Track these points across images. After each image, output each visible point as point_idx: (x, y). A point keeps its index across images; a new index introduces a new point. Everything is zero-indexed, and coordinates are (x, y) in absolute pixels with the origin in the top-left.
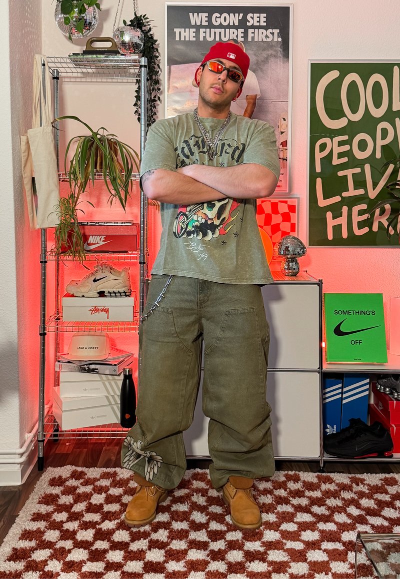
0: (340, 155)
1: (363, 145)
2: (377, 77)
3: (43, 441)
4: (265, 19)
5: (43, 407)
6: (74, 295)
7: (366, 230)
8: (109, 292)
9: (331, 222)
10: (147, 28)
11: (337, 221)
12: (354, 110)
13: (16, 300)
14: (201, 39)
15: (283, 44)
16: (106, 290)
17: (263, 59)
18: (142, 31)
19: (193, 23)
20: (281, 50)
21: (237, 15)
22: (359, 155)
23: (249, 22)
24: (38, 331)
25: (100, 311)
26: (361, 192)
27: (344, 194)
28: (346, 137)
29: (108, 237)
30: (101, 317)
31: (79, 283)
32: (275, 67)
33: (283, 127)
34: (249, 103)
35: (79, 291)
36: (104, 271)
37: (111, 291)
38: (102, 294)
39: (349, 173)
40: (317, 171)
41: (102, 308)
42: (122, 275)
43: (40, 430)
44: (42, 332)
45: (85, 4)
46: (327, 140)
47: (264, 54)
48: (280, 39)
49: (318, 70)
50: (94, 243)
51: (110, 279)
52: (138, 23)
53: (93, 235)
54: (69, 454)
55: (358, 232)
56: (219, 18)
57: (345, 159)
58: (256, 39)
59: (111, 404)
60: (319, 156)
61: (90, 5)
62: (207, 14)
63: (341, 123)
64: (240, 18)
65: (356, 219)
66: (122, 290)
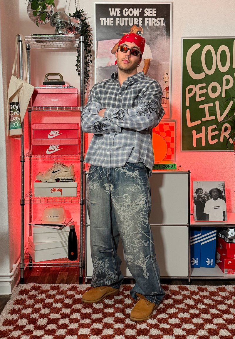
0: (201, 96)
1: (214, 89)
2: (223, 47)
3: (23, 268)
4: (155, 12)
5: (23, 248)
6: (41, 181)
7: (216, 141)
8: (62, 179)
9: (195, 136)
10: (83, 18)
11: (199, 136)
12: (209, 68)
13: (6, 184)
14: (117, 24)
15: (166, 28)
16: (60, 178)
17: (154, 37)
18: (81, 20)
19: (111, 15)
20: (165, 31)
21: (138, 9)
22: (212, 95)
23: (146, 14)
24: (19, 203)
25: (57, 191)
26: (213, 118)
27: (203, 119)
28: (204, 85)
29: (61, 146)
30: (57, 194)
31: (44, 174)
32: (162, 42)
33: (166, 78)
34: (145, 64)
35: (44, 178)
36: (59, 166)
37: (63, 178)
38: (58, 180)
39: (206, 106)
40: (187, 105)
41: (58, 189)
42: (70, 169)
43: (22, 262)
44: (22, 204)
45: (46, 3)
46: (193, 86)
47: (155, 34)
48: (164, 24)
49: (187, 43)
50: (52, 150)
51: (63, 171)
52: (78, 14)
53: (51, 145)
54: (39, 276)
55: (212, 142)
56: (127, 11)
57: (204, 98)
58: (150, 25)
59: (64, 246)
60: (188, 96)
61: (49, 4)
62: (120, 9)
63: (202, 76)
64: (140, 11)
65: (210, 134)
66: (70, 178)
